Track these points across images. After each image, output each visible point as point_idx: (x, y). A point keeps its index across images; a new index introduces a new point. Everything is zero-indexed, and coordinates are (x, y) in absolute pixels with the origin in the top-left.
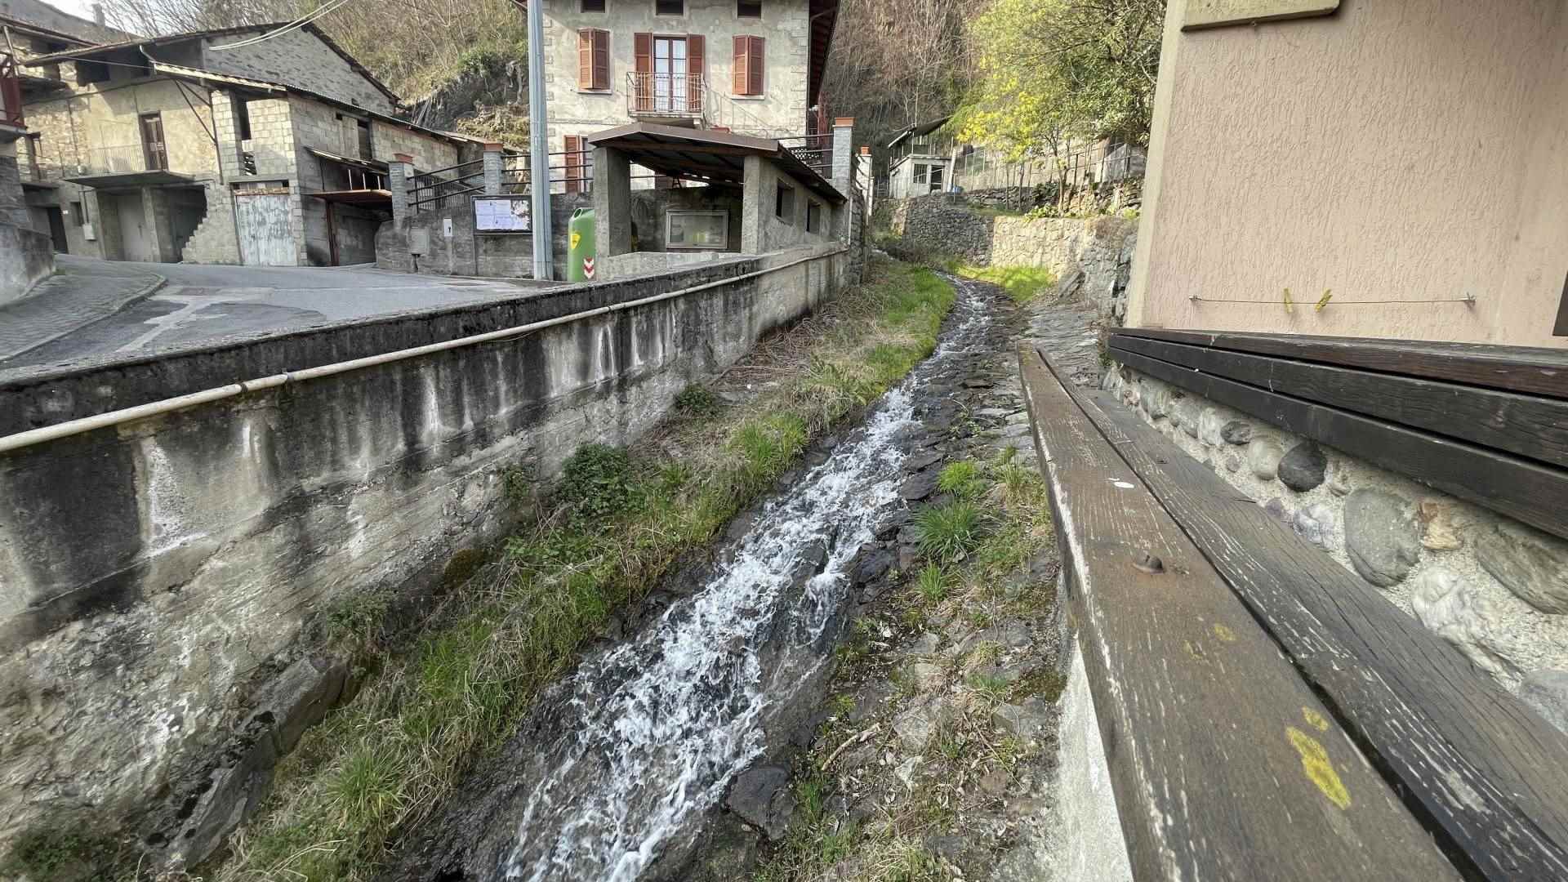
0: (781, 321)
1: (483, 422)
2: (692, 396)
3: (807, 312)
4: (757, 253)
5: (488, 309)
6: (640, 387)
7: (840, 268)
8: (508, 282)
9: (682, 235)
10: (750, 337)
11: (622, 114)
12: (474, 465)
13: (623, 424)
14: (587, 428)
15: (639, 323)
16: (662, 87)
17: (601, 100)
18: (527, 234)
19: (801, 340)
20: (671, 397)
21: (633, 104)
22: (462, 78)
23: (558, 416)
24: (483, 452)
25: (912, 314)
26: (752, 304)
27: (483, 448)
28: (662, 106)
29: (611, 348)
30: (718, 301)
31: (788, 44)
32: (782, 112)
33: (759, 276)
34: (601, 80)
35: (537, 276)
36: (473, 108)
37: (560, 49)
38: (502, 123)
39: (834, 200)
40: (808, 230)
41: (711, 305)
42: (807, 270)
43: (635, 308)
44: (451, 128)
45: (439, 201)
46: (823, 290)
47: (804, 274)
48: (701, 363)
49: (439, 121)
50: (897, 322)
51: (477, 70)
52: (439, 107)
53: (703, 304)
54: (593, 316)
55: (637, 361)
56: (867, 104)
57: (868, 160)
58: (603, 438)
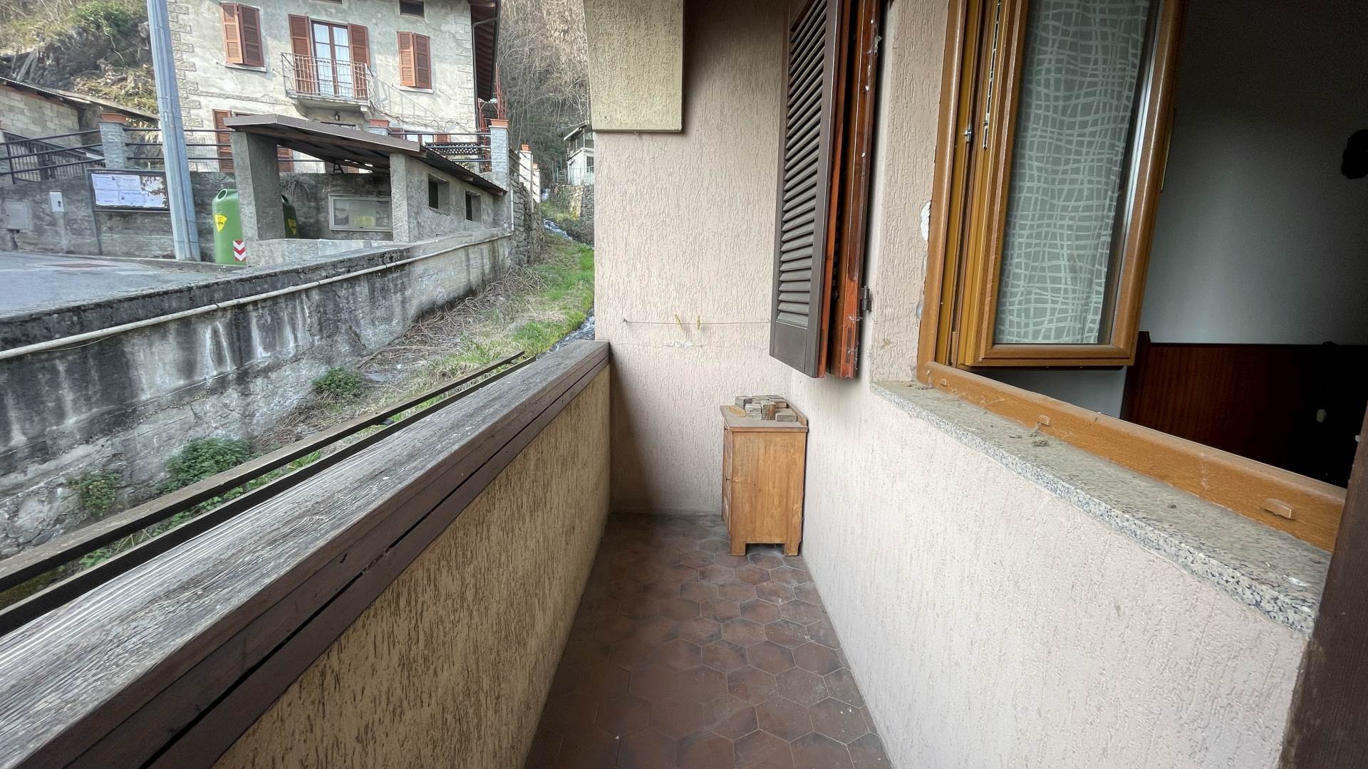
0: (440, 301)
1: (42, 434)
2: (332, 382)
3: (471, 292)
4: (410, 241)
5: (40, 318)
6: (268, 378)
7: (504, 251)
8: (140, 262)
9: (347, 217)
10: (404, 319)
11: (281, 94)
12: (32, 482)
13: (247, 416)
14: (197, 425)
15: (260, 317)
16: (325, 72)
17: (255, 78)
18: (165, 212)
19: (461, 319)
20: (310, 383)
21: (292, 84)
22: (79, 34)
23: (154, 418)
24: (46, 466)
25: (569, 292)
26: (403, 288)
27: (44, 461)
28: (327, 91)
29: (225, 344)
30: (363, 290)
31: (453, 45)
32: (452, 106)
33: (410, 263)
34: (252, 57)
35: (179, 257)
36: (97, 67)
37: (201, 20)
38: (136, 86)
39: (495, 193)
40: (469, 217)
41: (353, 294)
42: (467, 255)
43: (255, 303)
44: (68, 87)
45: (47, 171)
46: (487, 271)
47: (464, 258)
48: (344, 348)
49: (50, 78)
50: (554, 299)
51: (99, 27)
52: (48, 62)
53: (343, 293)
54: (196, 315)
55: (261, 355)
56: (548, 99)
57: (529, 156)
58: (221, 432)
